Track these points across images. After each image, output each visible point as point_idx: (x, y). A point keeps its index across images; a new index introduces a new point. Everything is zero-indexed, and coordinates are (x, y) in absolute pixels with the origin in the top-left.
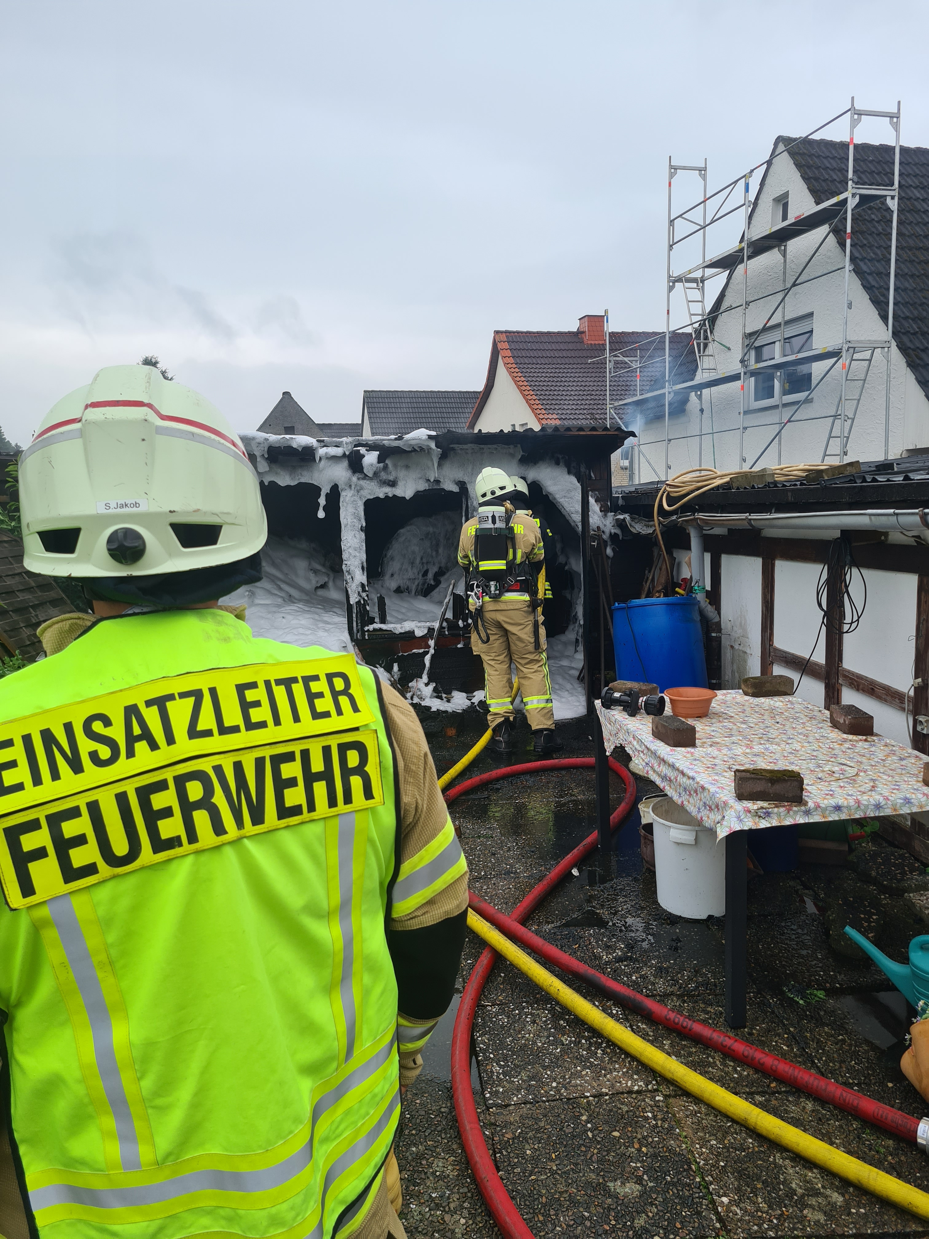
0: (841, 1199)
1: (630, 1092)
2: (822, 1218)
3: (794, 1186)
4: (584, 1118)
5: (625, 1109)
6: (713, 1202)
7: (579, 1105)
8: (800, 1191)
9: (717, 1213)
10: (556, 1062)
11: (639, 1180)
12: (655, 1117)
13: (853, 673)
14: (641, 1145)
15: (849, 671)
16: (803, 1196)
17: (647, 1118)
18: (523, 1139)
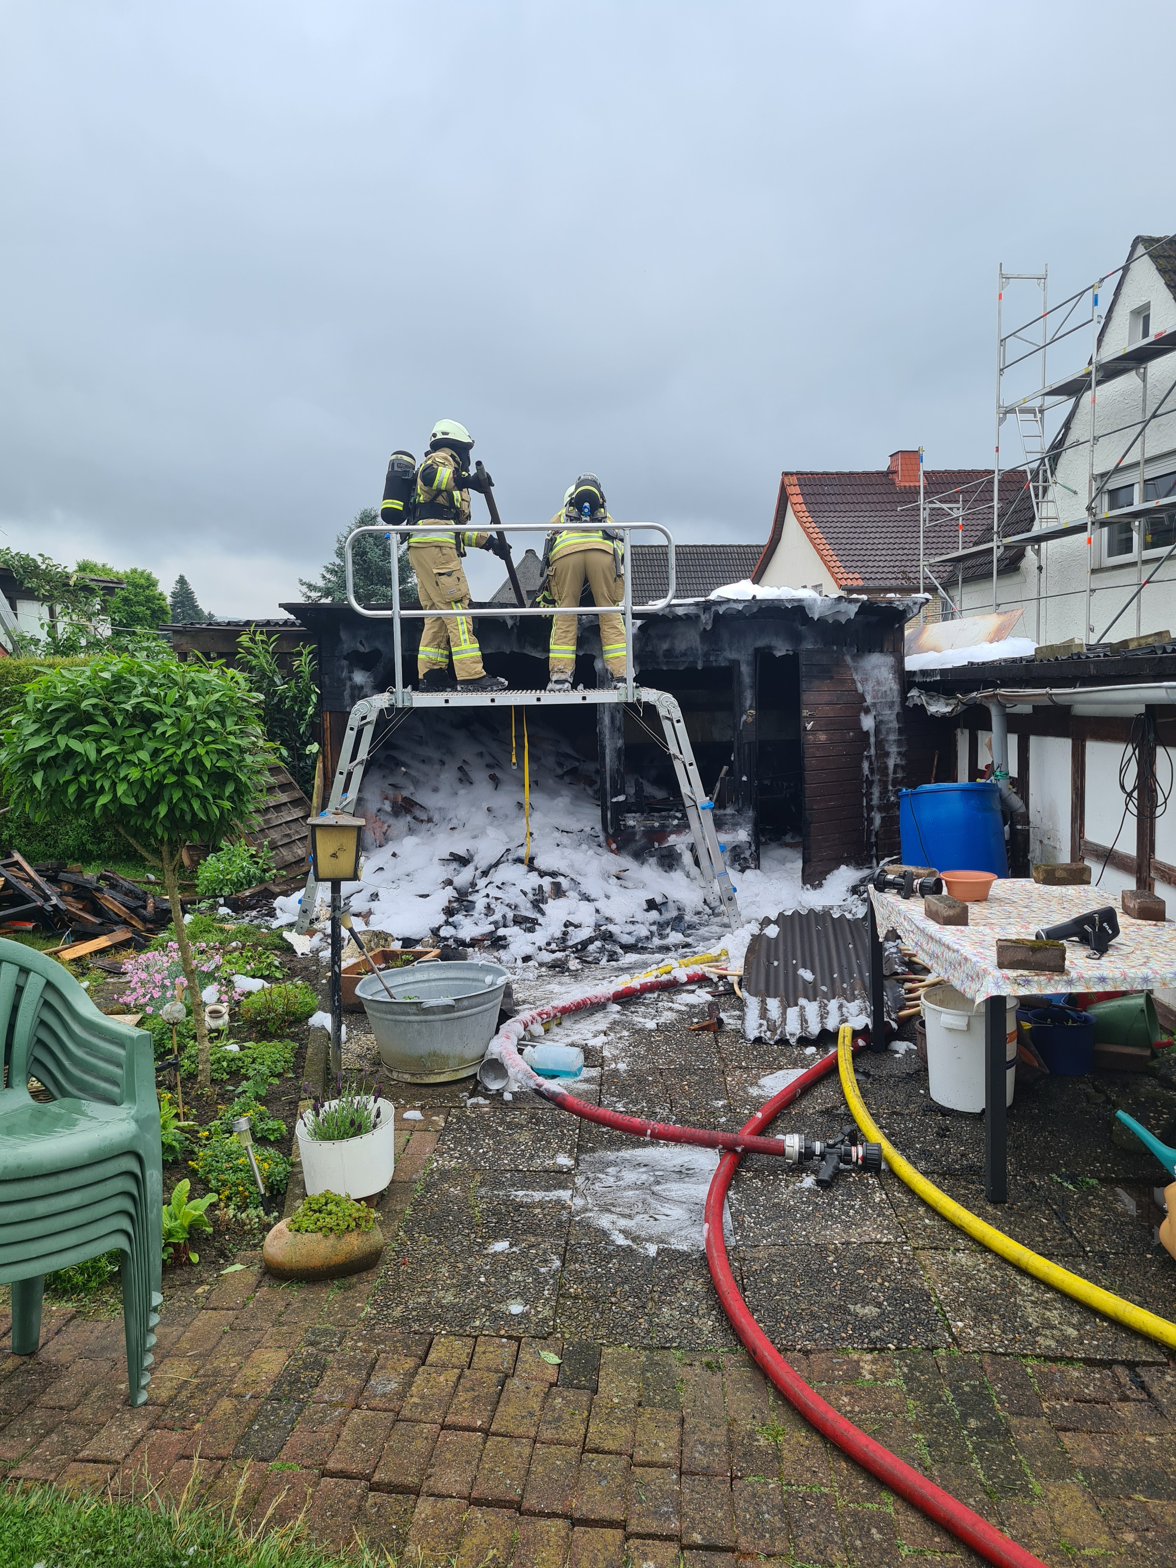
0: (1076, 1333)
1: (879, 1243)
2: (1053, 1344)
3: (1030, 1320)
4: (831, 1259)
5: (872, 1254)
6: (949, 1325)
7: (826, 1249)
8: (1035, 1324)
9: (951, 1334)
10: (808, 1217)
11: (879, 1305)
12: (900, 1262)
13: (1164, 865)
14: (884, 1280)
15: (1161, 863)
16: (1038, 1328)
17: (893, 1262)
18: (770, 1270)
